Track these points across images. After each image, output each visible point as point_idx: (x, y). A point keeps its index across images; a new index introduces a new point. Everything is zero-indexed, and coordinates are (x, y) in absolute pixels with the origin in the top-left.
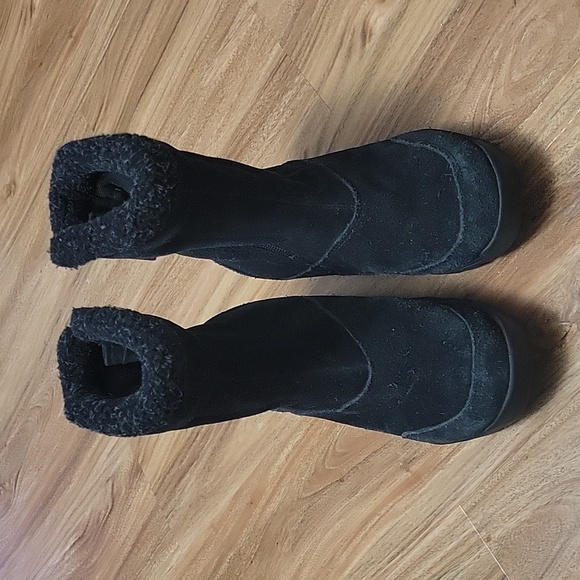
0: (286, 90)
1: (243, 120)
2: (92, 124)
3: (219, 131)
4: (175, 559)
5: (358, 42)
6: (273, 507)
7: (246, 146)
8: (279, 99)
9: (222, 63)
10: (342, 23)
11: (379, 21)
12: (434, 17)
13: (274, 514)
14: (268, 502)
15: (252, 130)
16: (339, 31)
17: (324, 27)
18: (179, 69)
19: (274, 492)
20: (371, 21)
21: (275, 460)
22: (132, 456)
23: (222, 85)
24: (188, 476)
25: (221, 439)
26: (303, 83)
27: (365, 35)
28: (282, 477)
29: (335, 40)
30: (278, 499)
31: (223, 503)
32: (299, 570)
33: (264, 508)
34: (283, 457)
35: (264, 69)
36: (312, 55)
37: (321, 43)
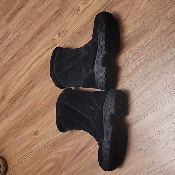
0: (58, 18)
1: (46, 22)
2: (3, 14)
3: (39, 23)
4: (11, 119)
5: (76, 11)
6: (39, 107)
7: (45, 28)
8: (56, 19)
9: (43, 8)
10: (73, 6)
11: (82, 8)
12: (94, 10)
13: (39, 109)
14: (38, 106)
15: (48, 24)
16: (72, 8)
17: (69, 6)
18: (31, 6)
19: (40, 104)
20: (80, 8)
21: (42, 97)
22: (2, 95)
23: (41, 13)
24: (17, 100)
25: (28, 92)
26: (62, 17)
27: (78, 10)
28: (43, 101)
29: (71, 10)
30: (41, 106)
31: (26, 106)
32: (44, 121)
33: (37, 108)
34: (44, 97)
35: (53, 12)
36: (65, 11)
37: (68, 9)
